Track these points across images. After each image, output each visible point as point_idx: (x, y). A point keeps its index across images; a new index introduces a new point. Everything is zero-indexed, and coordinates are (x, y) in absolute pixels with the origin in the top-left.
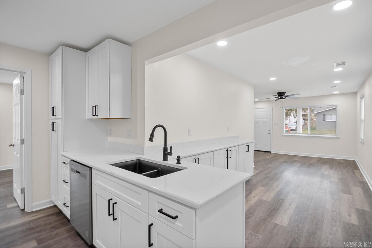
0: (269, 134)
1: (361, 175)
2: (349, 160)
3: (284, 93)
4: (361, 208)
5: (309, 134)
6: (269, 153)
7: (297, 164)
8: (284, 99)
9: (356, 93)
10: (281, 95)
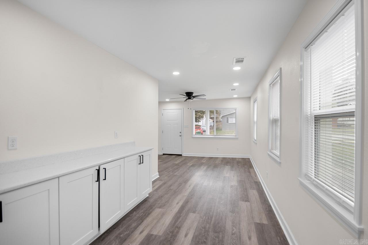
0: (180, 136)
1: (256, 175)
2: (245, 158)
3: (192, 93)
4: (260, 222)
5: (215, 135)
6: (180, 156)
7: (203, 168)
8: (192, 100)
9: (250, 98)
10: (189, 95)
